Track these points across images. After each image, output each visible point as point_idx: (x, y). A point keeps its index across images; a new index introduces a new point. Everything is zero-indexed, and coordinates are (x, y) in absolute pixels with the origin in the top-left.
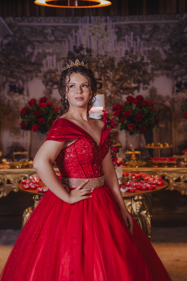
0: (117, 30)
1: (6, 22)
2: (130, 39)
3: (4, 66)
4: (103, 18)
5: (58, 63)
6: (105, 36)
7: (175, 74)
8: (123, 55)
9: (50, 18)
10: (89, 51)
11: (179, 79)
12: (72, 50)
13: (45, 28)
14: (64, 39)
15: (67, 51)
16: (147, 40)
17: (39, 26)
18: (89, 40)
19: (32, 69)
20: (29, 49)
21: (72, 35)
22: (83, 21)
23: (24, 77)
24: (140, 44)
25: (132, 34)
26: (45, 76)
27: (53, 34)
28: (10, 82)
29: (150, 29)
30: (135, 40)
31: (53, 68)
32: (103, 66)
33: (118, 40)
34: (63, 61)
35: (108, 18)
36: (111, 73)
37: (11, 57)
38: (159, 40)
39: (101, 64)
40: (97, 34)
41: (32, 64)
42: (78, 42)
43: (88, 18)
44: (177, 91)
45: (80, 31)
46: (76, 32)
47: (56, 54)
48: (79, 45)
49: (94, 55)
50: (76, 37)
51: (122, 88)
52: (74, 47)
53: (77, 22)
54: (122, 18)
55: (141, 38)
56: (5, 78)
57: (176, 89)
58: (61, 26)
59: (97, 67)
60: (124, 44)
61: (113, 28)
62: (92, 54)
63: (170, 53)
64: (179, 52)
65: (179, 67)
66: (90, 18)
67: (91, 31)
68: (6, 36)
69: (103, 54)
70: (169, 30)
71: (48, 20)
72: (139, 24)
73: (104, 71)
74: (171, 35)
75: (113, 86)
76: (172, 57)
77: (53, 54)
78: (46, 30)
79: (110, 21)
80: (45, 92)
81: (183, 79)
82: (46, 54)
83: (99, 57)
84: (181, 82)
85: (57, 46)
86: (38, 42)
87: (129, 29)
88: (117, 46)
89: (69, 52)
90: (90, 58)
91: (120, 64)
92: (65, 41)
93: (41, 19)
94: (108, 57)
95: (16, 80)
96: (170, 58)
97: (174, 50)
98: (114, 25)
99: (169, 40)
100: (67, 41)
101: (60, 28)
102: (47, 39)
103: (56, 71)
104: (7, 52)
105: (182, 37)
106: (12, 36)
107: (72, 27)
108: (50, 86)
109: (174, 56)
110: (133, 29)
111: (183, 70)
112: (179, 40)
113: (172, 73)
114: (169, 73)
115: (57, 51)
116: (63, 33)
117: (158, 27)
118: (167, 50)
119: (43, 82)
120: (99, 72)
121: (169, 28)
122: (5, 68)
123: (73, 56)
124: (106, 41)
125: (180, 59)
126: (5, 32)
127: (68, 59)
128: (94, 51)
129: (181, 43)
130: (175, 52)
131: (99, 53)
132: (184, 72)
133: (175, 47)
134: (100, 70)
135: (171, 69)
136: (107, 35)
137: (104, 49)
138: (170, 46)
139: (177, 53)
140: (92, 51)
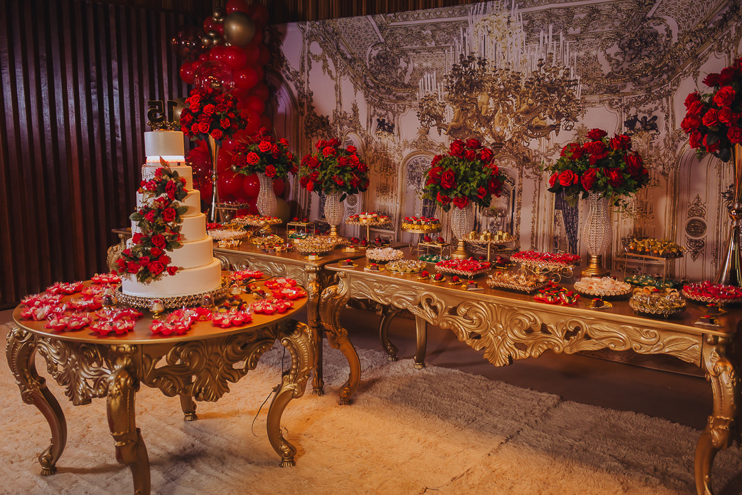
0: (526, 22)
1: (376, 22)
2: (548, 37)
3: (373, 91)
5: (438, 84)
6: (507, 35)
7: (624, 101)
8: (536, 68)
9: (429, 10)
10: (482, 62)
11: (633, 111)
12: (458, 62)
13: (423, 27)
14: (448, 44)
15: (451, 63)
16: (577, 38)
17: (416, 27)
18: (482, 42)
19: (404, 95)
20: (403, 64)
21: (459, 37)
22: (475, 12)
23: (395, 107)
24: (565, 46)
25: (551, 27)
27: (433, 37)
28: (378, 115)
29: (582, 16)
30: (556, 38)
31: (431, 93)
32: (502, 87)
33: (528, 40)
34: (445, 80)
36: (514, 100)
37: (381, 77)
38: (598, 36)
39: (499, 85)
40: (496, 31)
41: (406, 86)
42: (467, 48)
43: (483, 3)
45: (471, 29)
46: (464, 30)
47: (437, 69)
48: (468, 53)
49: (489, 70)
50: (464, 38)
51: (530, 127)
52: (462, 56)
53: (466, 13)
54: (536, 1)
55: (566, 34)
56: (372, 109)
58: (445, 22)
59: (493, 90)
60: (537, 48)
61: (519, 20)
62: (486, 67)
63: (618, 61)
64: (635, 58)
65: (634, 88)
66: (485, 5)
67: (486, 28)
68: (375, 45)
69: (503, 67)
70: (619, 14)
71: (427, 14)
72: (564, 8)
73: (503, 96)
74: (621, 24)
75: (516, 122)
76: (622, 69)
77: (432, 69)
78: (425, 30)
79: (515, 6)
80: (420, 132)
81: (640, 111)
82: (423, 70)
83: (497, 72)
84: (636, 116)
85: (438, 57)
86: (414, 51)
87: (546, 19)
88: (525, 51)
89: (454, 65)
90: (483, 75)
91: (529, 83)
92: (449, 47)
93: (418, 14)
94: (510, 73)
95: (385, 111)
96: (617, 70)
97: (625, 55)
98: (521, 14)
99: (618, 34)
100: (451, 47)
101: (443, 26)
102: (426, 45)
103: (435, 97)
104: (375, 68)
105: (642, 28)
106: (382, 43)
107: (459, 22)
108: (426, 122)
109: (625, 66)
110: (553, 18)
111: (642, 94)
112: (636, 35)
113: (620, 100)
114: (613, 99)
115: (438, 64)
116: (447, 34)
117: (598, 11)
118: (612, 56)
119: (418, 116)
120: (496, 98)
121: (619, 11)
122: (373, 95)
123: (458, 72)
124: (508, 44)
125: (637, 72)
126: (375, 39)
127: (452, 77)
128: (490, 61)
129: (641, 40)
130: (628, 58)
131: (497, 65)
132: (643, 97)
133: (627, 49)
134: (497, 95)
135: (618, 91)
136: (510, 33)
137: (504, 58)
138: (619, 47)
139: (632, 60)
140: (486, 62)
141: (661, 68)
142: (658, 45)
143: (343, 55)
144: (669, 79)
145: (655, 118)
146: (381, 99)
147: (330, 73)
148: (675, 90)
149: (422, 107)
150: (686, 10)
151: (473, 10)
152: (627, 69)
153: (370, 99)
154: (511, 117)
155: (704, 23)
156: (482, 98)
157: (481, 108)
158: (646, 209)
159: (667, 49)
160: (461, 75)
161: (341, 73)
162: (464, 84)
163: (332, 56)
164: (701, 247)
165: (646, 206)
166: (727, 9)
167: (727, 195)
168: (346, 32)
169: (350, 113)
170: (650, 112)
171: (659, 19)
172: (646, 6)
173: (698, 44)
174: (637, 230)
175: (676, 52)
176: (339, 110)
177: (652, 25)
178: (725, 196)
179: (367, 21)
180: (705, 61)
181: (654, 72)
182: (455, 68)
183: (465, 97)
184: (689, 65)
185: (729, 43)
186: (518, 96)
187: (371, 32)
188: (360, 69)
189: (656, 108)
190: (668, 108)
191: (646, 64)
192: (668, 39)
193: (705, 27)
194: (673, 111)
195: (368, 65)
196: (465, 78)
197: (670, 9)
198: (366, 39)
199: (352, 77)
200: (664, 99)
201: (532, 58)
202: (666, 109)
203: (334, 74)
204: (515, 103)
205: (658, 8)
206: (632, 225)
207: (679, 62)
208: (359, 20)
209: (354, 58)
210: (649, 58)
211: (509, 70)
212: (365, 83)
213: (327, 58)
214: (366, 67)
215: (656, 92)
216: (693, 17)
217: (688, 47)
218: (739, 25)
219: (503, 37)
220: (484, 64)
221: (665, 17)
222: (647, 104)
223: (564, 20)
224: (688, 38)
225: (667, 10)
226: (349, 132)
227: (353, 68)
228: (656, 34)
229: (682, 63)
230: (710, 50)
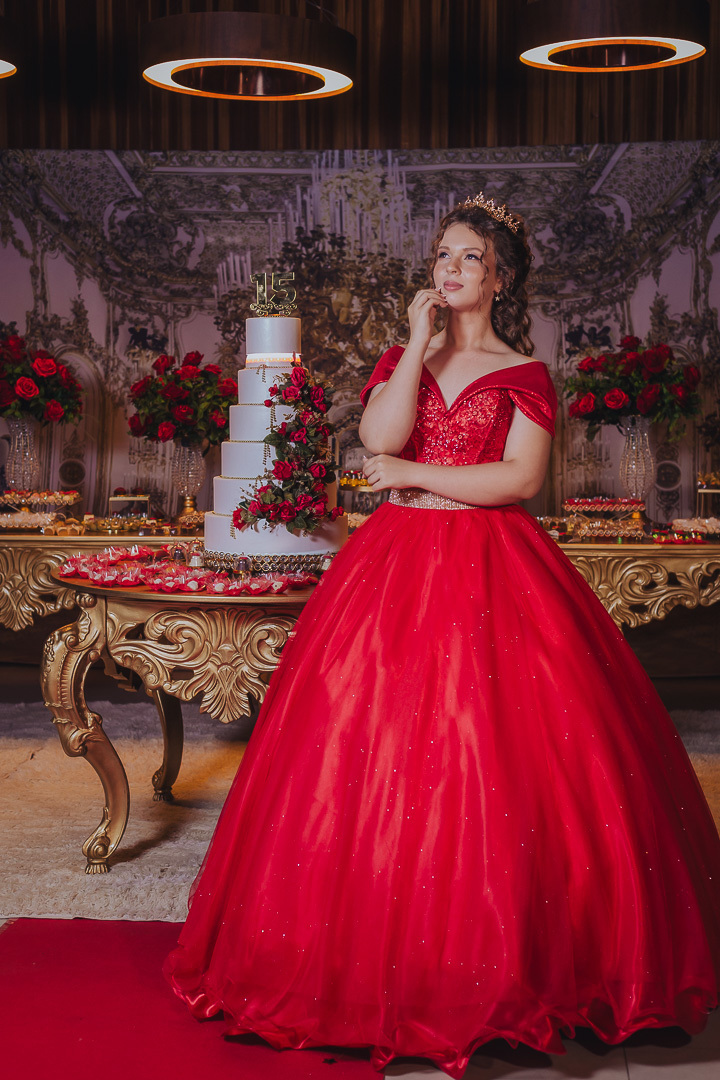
0: (412, 187)
1: (124, 164)
3: (119, 279)
4: (377, 156)
6: (381, 203)
7: (564, 306)
9: (236, 153)
10: (338, 241)
11: (576, 320)
12: (293, 239)
13: (223, 179)
14: (274, 210)
15: (280, 240)
17: (209, 176)
18: (338, 211)
19: (188, 288)
20: (183, 236)
21: (293, 201)
22: (323, 163)
23: (169, 308)
25: (452, 196)
26: (222, 308)
27: (244, 196)
28: (131, 321)
29: (499, 185)
31: (243, 287)
32: (374, 280)
33: (415, 213)
34: (269, 266)
35: (389, 153)
36: (395, 301)
37: (136, 256)
39: (370, 277)
40: (360, 196)
41: (190, 274)
42: (310, 218)
43: (337, 152)
44: (570, 353)
45: (316, 189)
46: (304, 190)
47: (252, 248)
48: (311, 226)
49: (351, 254)
50: (304, 203)
52: (300, 230)
53: (307, 164)
54: (427, 156)
56: (118, 311)
57: (567, 345)
58: (266, 175)
59: (358, 284)
60: (430, 224)
61: (401, 182)
62: (345, 249)
63: (552, 250)
64: (575, 247)
65: (576, 288)
66: (341, 155)
67: (343, 190)
68: (123, 202)
69: (375, 250)
70: (552, 187)
71: (231, 159)
72: (472, 171)
73: (376, 295)
74: (555, 201)
75: (399, 335)
76: (559, 261)
77: (244, 248)
78: (227, 184)
79: (393, 161)
80: (221, 350)
81: (586, 320)
82: (226, 248)
83: (364, 258)
84: (581, 327)
85: (253, 228)
86: (206, 216)
87: (443, 184)
88: (411, 228)
89: (286, 244)
90: (341, 261)
91: (419, 276)
92: (275, 214)
93: (214, 158)
94: (387, 260)
95: (147, 315)
96: (552, 263)
97: (562, 242)
98: (404, 174)
99: (552, 214)
100: (280, 215)
101: (263, 180)
102: (230, 208)
103: (250, 293)
104: (124, 242)
105: (585, 208)
106: (138, 200)
107: (295, 177)
108: (234, 334)
109: (564, 257)
110: (455, 184)
111: (587, 296)
112: (577, 216)
113: (558, 305)
114: (548, 303)
115: (254, 240)
116: (271, 193)
117: (522, 180)
118: (544, 242)
119: (217, 323)
120: (364, 297)
121: (552, 182)
122: (119, 285)
123: (295, 256)
124: (383, 217)
125: (580, 266)
126: (122, 191)
127: (282, 262)
128: (352, 241)
129: (583, 224)
130: (566, 247)
131: (365, 248)
132: (589, 301)
133: (565, 235)
134: (366, 293)
135: (555, 292)
136: (385, 200)
137: (376, 237)
138: (554, 231)
139: (572, 250)
140: (345, 242)
141: (612, 263)
142: (606, 232)
143: (49, 215)
144: (623, 277)
145: (607, 329)
146: (137, 294)
147: (18, 245)
148: (632, 292)
149: (225, 310)
150: (641, 189)
151: (320, 161)
152: (566, 262)
153: (112, 293)
154: (391, 327)
155: (663, 207)
156: (337, 297)
157: (338, 312)
158: (600, 454)
159: (618, 238)
160: (299, 260)
161: (45, 246)
162: (305, 274)
163: (22, 215)
164: (675, 501)
165: (600, 450)
166: (691, 192)
167: (704, 430)
168: (55, 175)
169: (67, 316)
170: (600, 321)
171: (606, 197)
172: (588, 179)
173: (658, 235)
174: (590, 485)
175: (630, 243)
176: (41, 310)
177: (597, 205)
178: (700, 432)
179: (105, 160)
180: (668, 257)
181: (603, 268)
182: (287, 248)
183: (309, 294)
184: (648, 261)
185: (695, 235)
186: (402, 296)
187: (114, 178)
188: (89, 241)
189: (608, 317)
190: (624, 316)
191: (591, 257)
192: (619, 225)
193: (666, 213)
194: (630, 320)
195: (107, 234)
196: (306, 264)
197: (620, 186)
198: (101, 190)
199: (71, 254)
200: (618, 305)
201: (422, 239)
202: (621, 318)
203: (28, 246)
204: (396, 305)
205: (604, 182)
206: (583, 478)
207: (634, 255)
208: (86, 157)
209: (76, 222)
210: (596, 248)
211: (384, 255)
212: (101, 265)
213: (12, 217)
214: (104, 238)
215: (607, 294)
216: (650, 198)
217: (645, 236)
218: (706, 213)
219: (373, 205)
220: (341, 245)
221: (614, 196)
222: (595, 310)
223: (471, 187)
224: (644, 225)
225: (615, 186)
226: (65, 351)
227: (74, 239)
228: (603, 218)
229: (638, 258)
230: (674, 242)
